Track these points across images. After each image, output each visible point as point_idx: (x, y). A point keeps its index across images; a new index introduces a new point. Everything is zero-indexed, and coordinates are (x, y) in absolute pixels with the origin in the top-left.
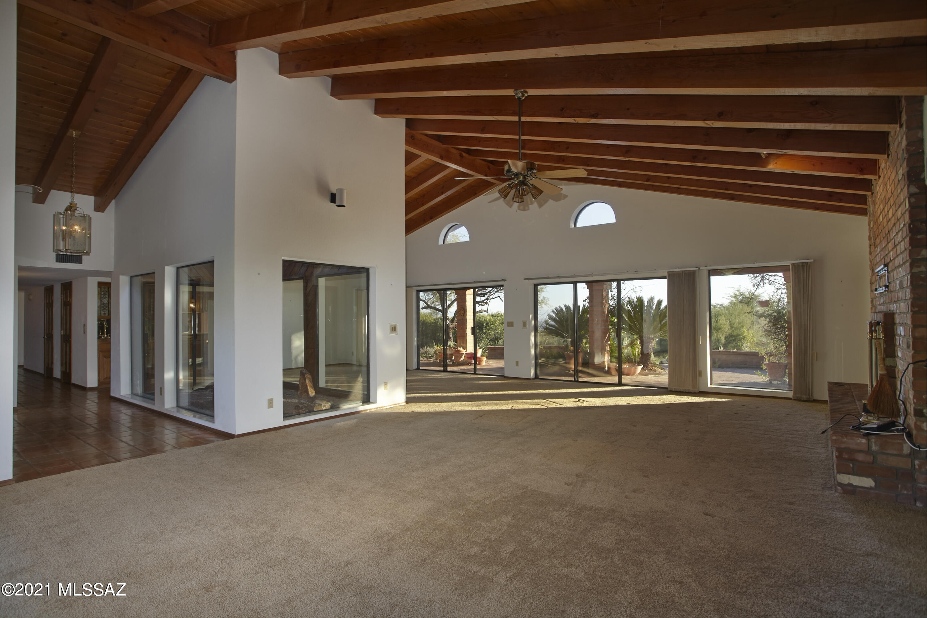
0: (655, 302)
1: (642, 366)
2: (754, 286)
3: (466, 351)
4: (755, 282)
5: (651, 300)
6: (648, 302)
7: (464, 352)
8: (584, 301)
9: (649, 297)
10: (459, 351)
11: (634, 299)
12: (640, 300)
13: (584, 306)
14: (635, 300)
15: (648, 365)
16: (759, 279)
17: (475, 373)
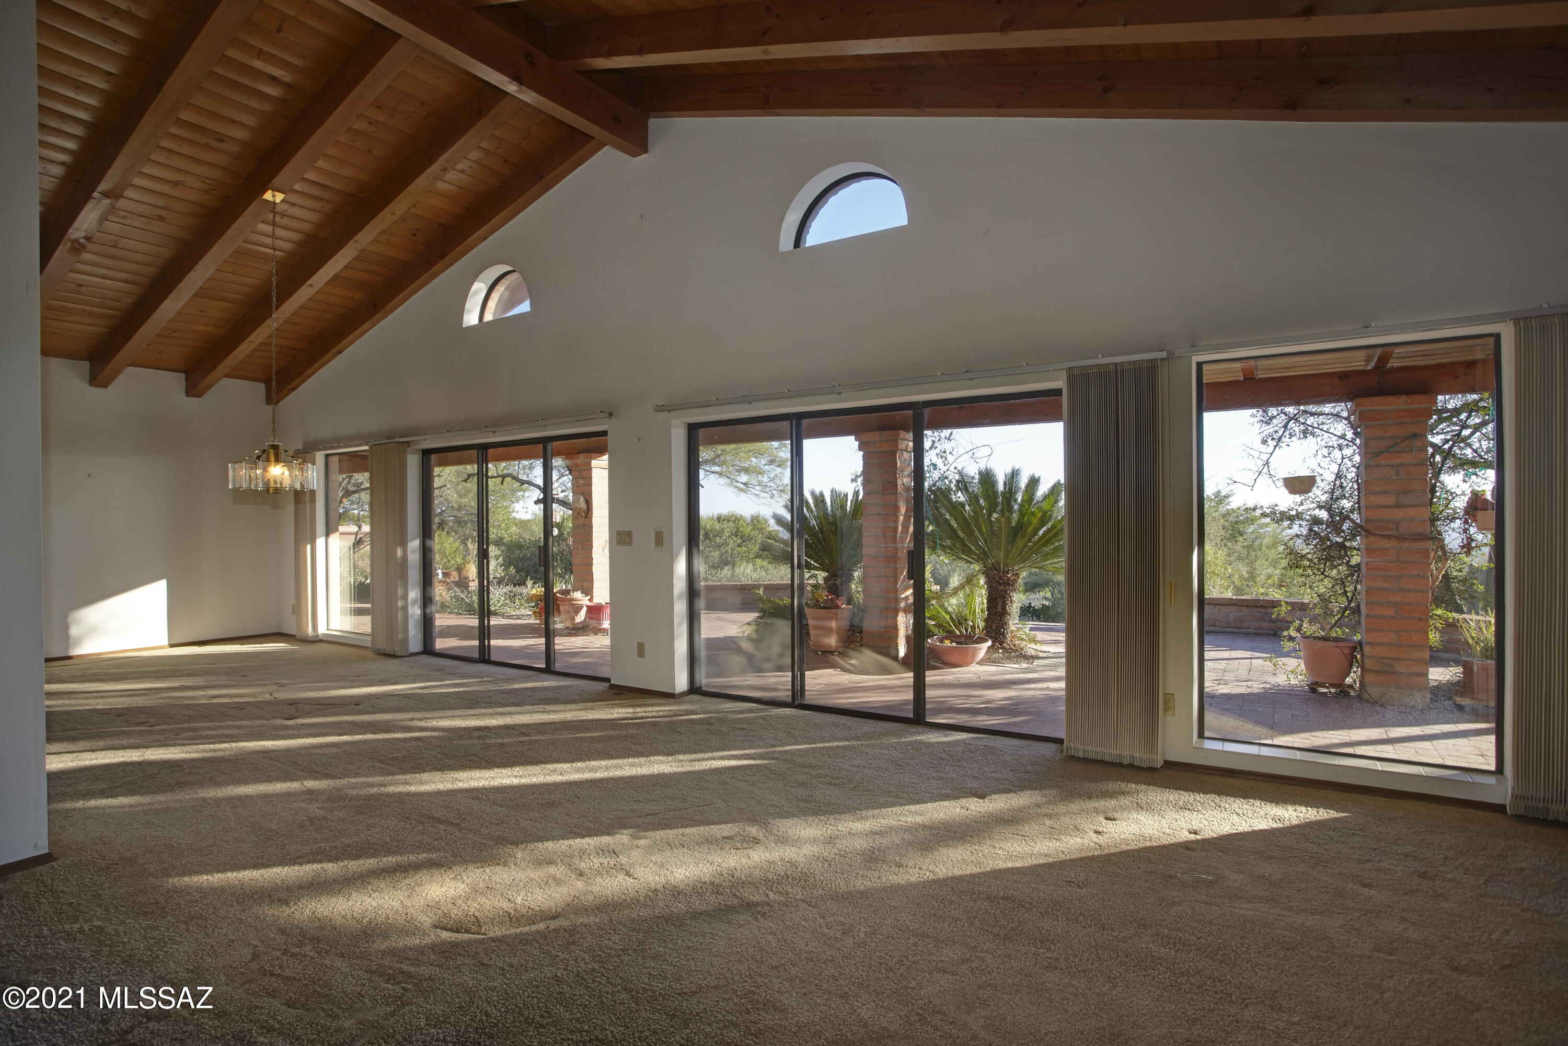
0: (1023, 482)
1: (989, 643)
2: (1264, 442)
3: (591, 600)
4: (1269, 429)
5: (1014, 475)
6: (1005, 484)
7: (584, 601)
8: (852, 480)
9: (1009, 470)
10: (572, 600)
11: (973, 478)
12: (987, 477)
13: (856, 493)
14: (977, 476)
15: (1005, 637)
16: (1280, 421)
17: (548, 670)
